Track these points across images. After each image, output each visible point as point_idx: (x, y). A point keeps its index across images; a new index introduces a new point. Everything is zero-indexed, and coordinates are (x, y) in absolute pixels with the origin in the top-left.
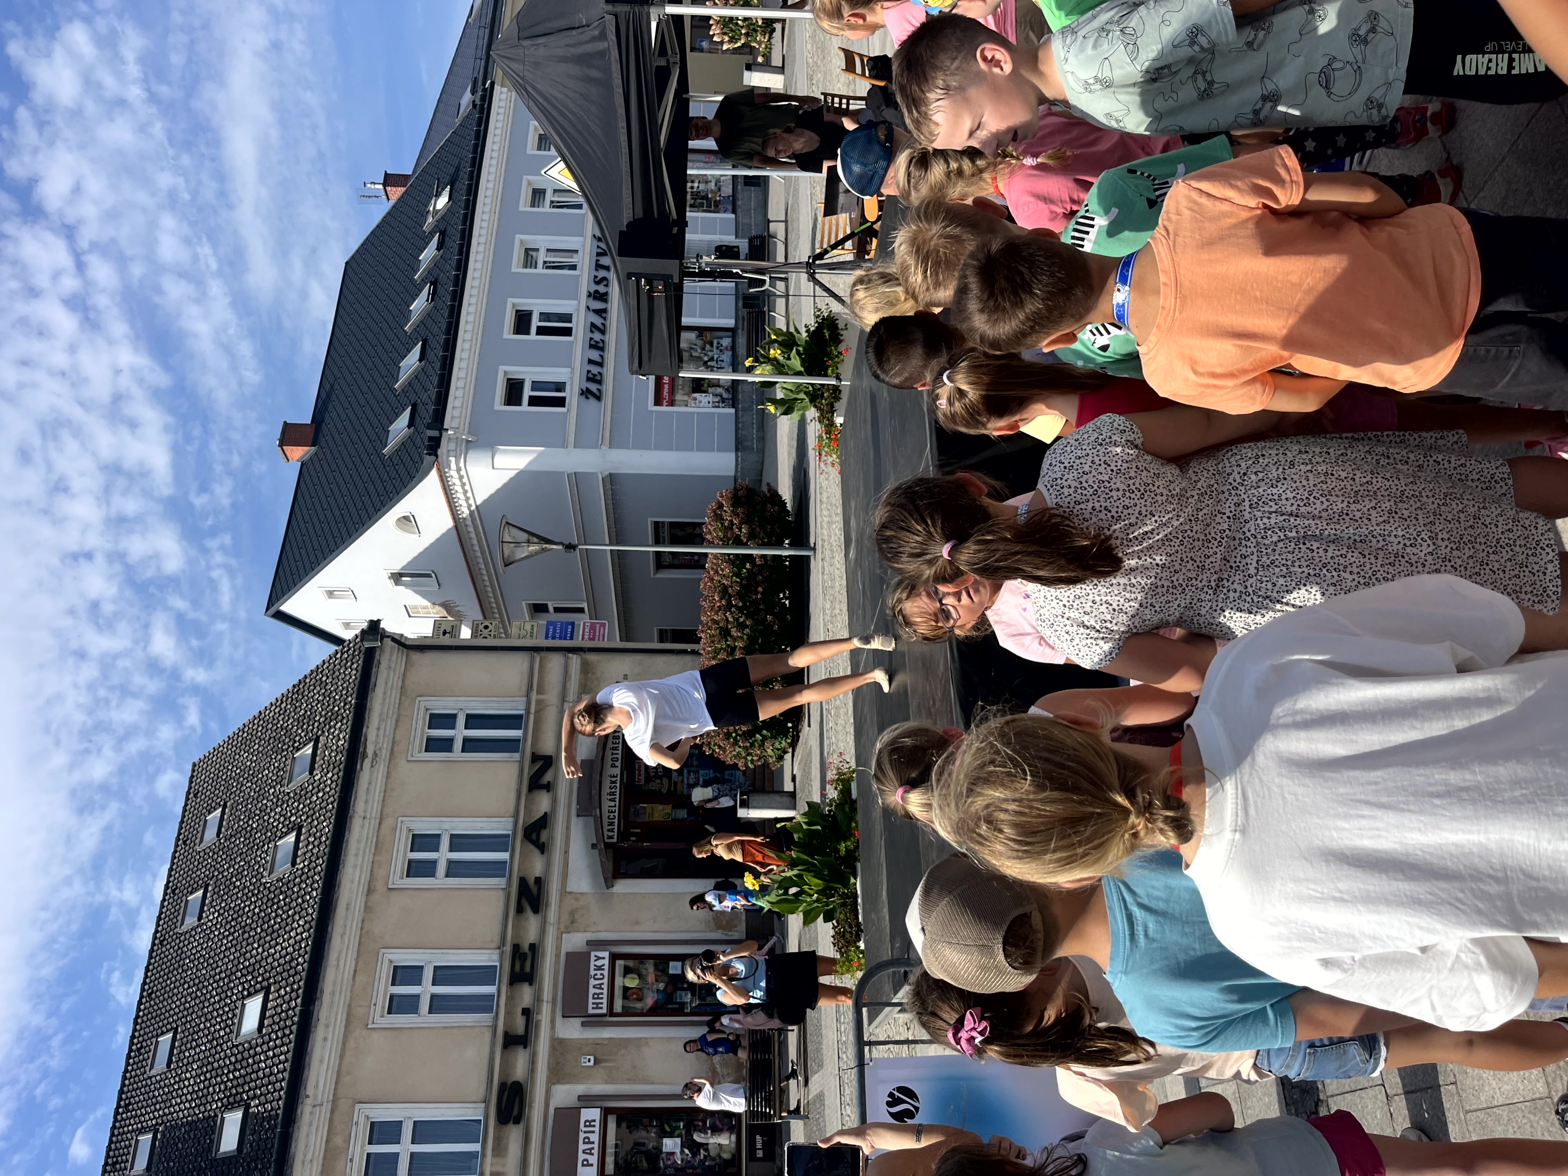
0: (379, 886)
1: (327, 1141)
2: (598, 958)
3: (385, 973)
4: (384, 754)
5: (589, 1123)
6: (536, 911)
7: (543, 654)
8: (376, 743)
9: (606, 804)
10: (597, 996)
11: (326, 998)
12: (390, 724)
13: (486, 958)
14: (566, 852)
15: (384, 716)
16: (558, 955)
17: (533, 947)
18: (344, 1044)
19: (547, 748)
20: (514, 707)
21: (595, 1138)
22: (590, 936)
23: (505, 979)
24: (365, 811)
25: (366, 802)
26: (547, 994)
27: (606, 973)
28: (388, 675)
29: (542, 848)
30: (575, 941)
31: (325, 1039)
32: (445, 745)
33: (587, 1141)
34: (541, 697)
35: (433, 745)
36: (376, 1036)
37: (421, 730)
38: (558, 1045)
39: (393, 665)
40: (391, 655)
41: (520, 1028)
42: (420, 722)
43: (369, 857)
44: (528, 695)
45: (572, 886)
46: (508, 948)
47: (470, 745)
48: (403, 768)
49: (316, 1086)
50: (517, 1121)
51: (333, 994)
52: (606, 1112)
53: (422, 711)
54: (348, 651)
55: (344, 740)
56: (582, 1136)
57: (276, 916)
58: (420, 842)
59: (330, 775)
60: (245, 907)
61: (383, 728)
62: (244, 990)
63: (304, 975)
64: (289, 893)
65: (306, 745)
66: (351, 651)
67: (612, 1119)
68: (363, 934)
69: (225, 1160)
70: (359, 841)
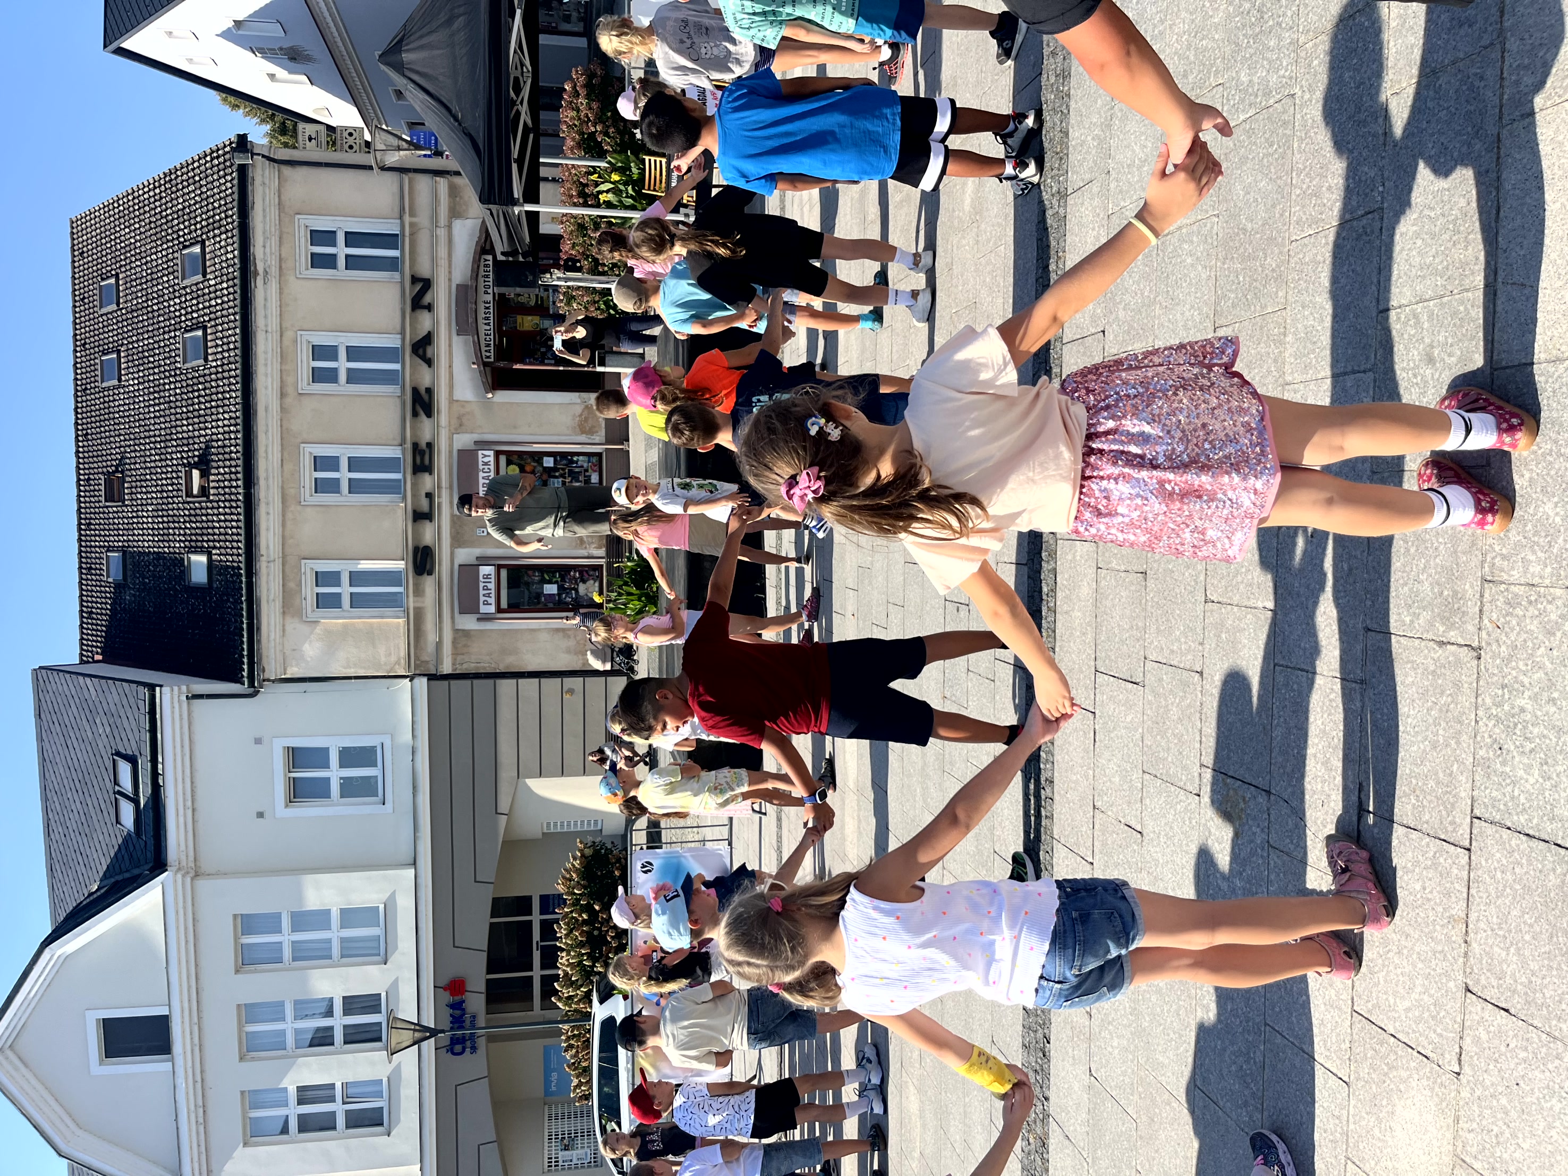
0: (290, 390)
1: (283, 586)
2: (485, 456)
3: (308, 463)
4: (274, 271)
5: (487, 576)
6: (429, 414)
7: (411, 175)
8: (265, 261)
9: (483, 328)
11: (262, 482)
12: (274, 241)
13: (393, 452)
14: (450, 367)
15: (268, 234)
16: (451, 452)
17: (430, 445)
18: (283, 516)
19: (424, 272)
20: (391, 227)
21: (492, 586)
22: (476, 437)
23: (409, 469)
24: (266, 326)
25: (266, 317)
26: (444, 484)
27: (492, 467)
28: (264, 192)
29: (429, 362)
30: (464, 440)
31: (268, 514)
32: (328, 262)
33: (485, 588)
34: (414, 220)
35: (320, 261)
36: (309, 510)
37: (304, 249)
39: (267, 182)
40: (264, 171)
41: (424, 505)
42: (303, 240)
43: (277, 366)
44: (401, 218)
45: (459, 394)
46: (409, 446)
47: (353, 263)
48: (295, 286)
49: (268, 547)
50: (430, 573)
51: (267, 479)
52: (499, 567)
53: (302, 229)
54: (218, 157)
55: (233, 254)
56: (481, 585)
57: (200, 403)
58: (320, 352)
59: (225, 285)
60: (165, 384)
61: (268, 245)
62: (182, 458)
63: (240, 462)
64: (208, 385)
65: (192, 244)
66: (221, 160)
67: (504, 573)
68: (284, 433)
69: (198, 589)
70: (266, 353)
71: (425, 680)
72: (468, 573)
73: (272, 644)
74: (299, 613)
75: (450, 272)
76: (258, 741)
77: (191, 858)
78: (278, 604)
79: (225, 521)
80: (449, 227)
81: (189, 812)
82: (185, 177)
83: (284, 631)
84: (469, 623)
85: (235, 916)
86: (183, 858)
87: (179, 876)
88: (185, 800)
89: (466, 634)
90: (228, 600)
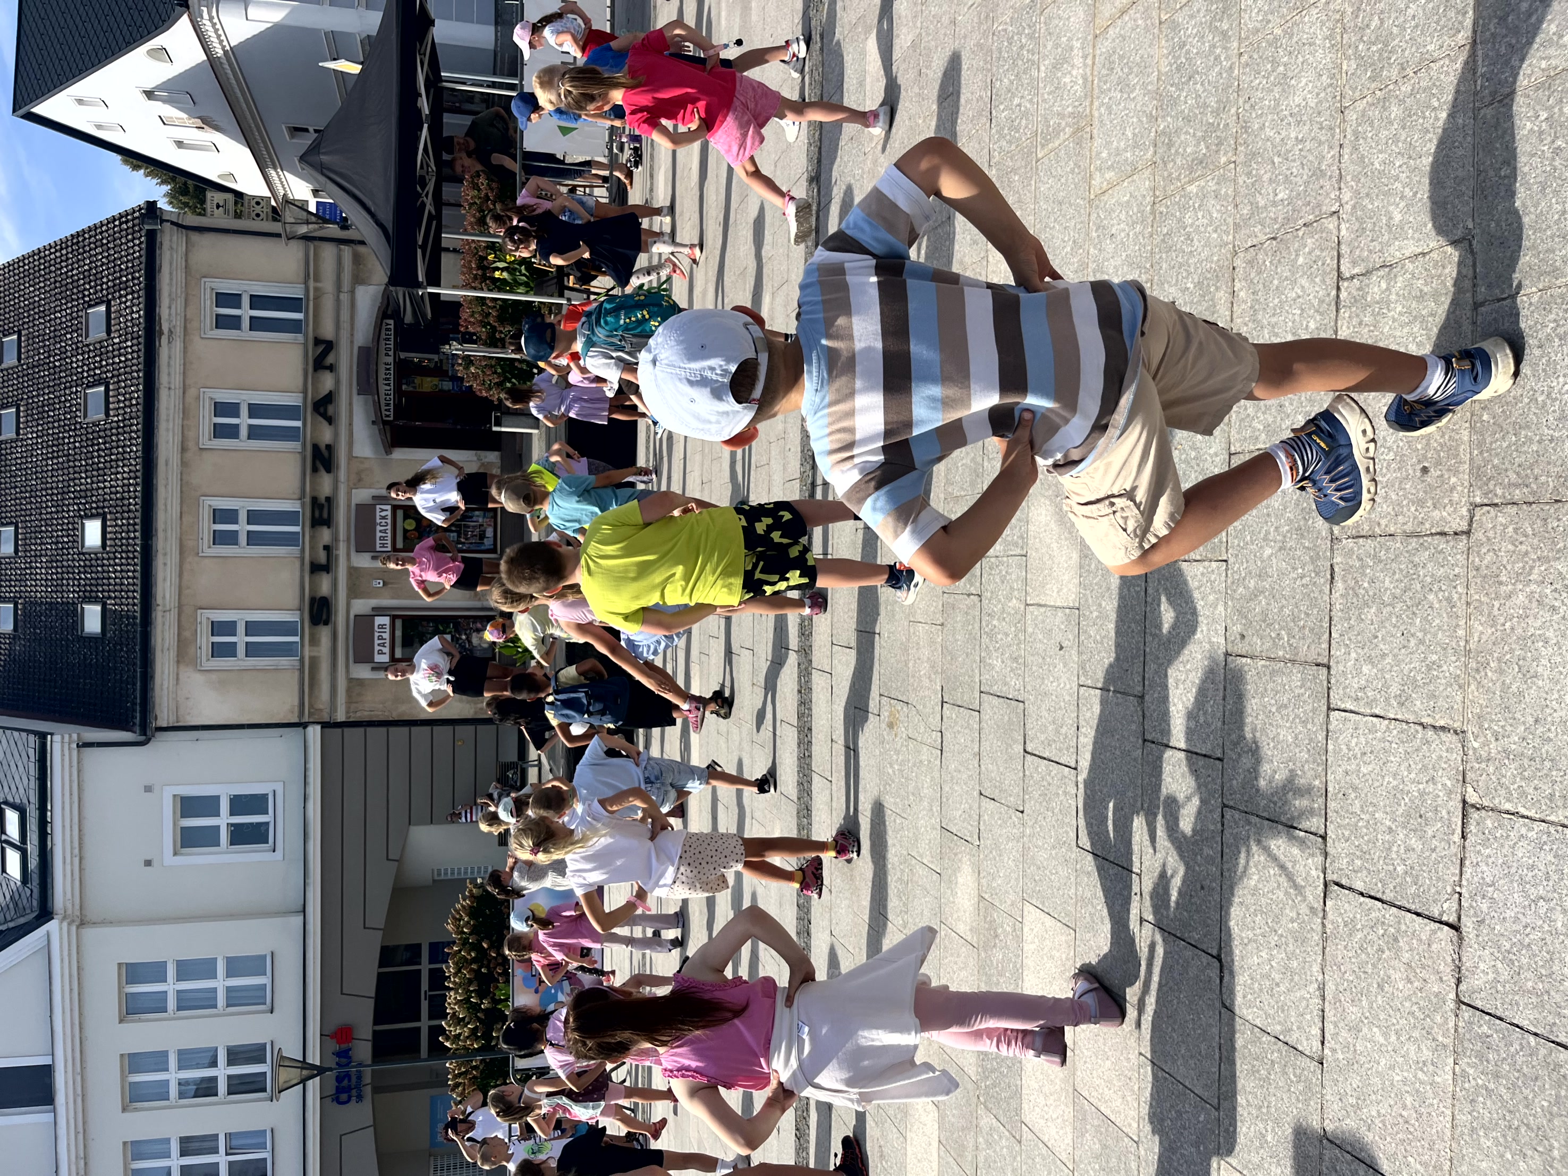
0: (191, 444)
1: (179, 635)
2: (383, 510)
3: (206, 515)
4: (179, 331)
5: (381, 626)
6: (329, 470)
7: (317, 243)
8: (170, 321)
9: (383, 388)
10: (382, 538)
11: (161, 534)
12: (180, 302)
13: (291, 506)
14: (351, 424)
15: (174, 296)
16: (349, 506)
17: (328, 499)
18: (181, 567)
19: (328, 332)
20: (296, 292)
21: (386, 636)
22: (374, 492)
23: (308, 523)
24: (169, 383)
25: (169, 374)
26: (342, 535)
27: (389, 521)
28: (172, 255)
29: (330, 420)
30: (362, 495)
31: (165, 564)
32: (232, 323)
33: (380, 638)
34: (319, 285)
35: (222, 322)
36: (207, 561)
37: (210, 309)
38: (354, 572)
39: (175, 246)
40: (171, 236)
41: (322, 557)
42: (208, 303)
43: (178, 421)
44: (306, 282)
45: (358, 452)
46: (308, 500)
47: (257, 324)
48: (198, 345)
49: (164, 598)
50: (326, 623)
51: (165, 531)
52: (394, 618)
53: (208, 291)
54: (126, 222)
55: (138, 314)
56: (377, 635)
57: (99, 456)
58: (222, 409)
59: (129, 343)
60: (64, 438)
61: (173, 307)
62: (80, 510)
63: (138, 514)
64: (108, 439)
65: (97, 304)
66: (130, 224)
67: (399, 623)
68: (183, 484)
69: (92, 639)
70: (168, 409)
71: (318, 728)
72: (364, 624)
73: (165, 692)
74: (194, 663)
75: (352, 335)
76: (148, 789)
77: (77, 907)
78: (173, 654)
79: (122, 571)
80: (352, 292)
81: (77, 860)
82: (93, 239)
83: (178, 679)
84: (363, 672)
85: (120, 964)
86: (69, 906)
87: (65, 924)
88: (72, 848)
89: (361, 682)
90: (122, 650)
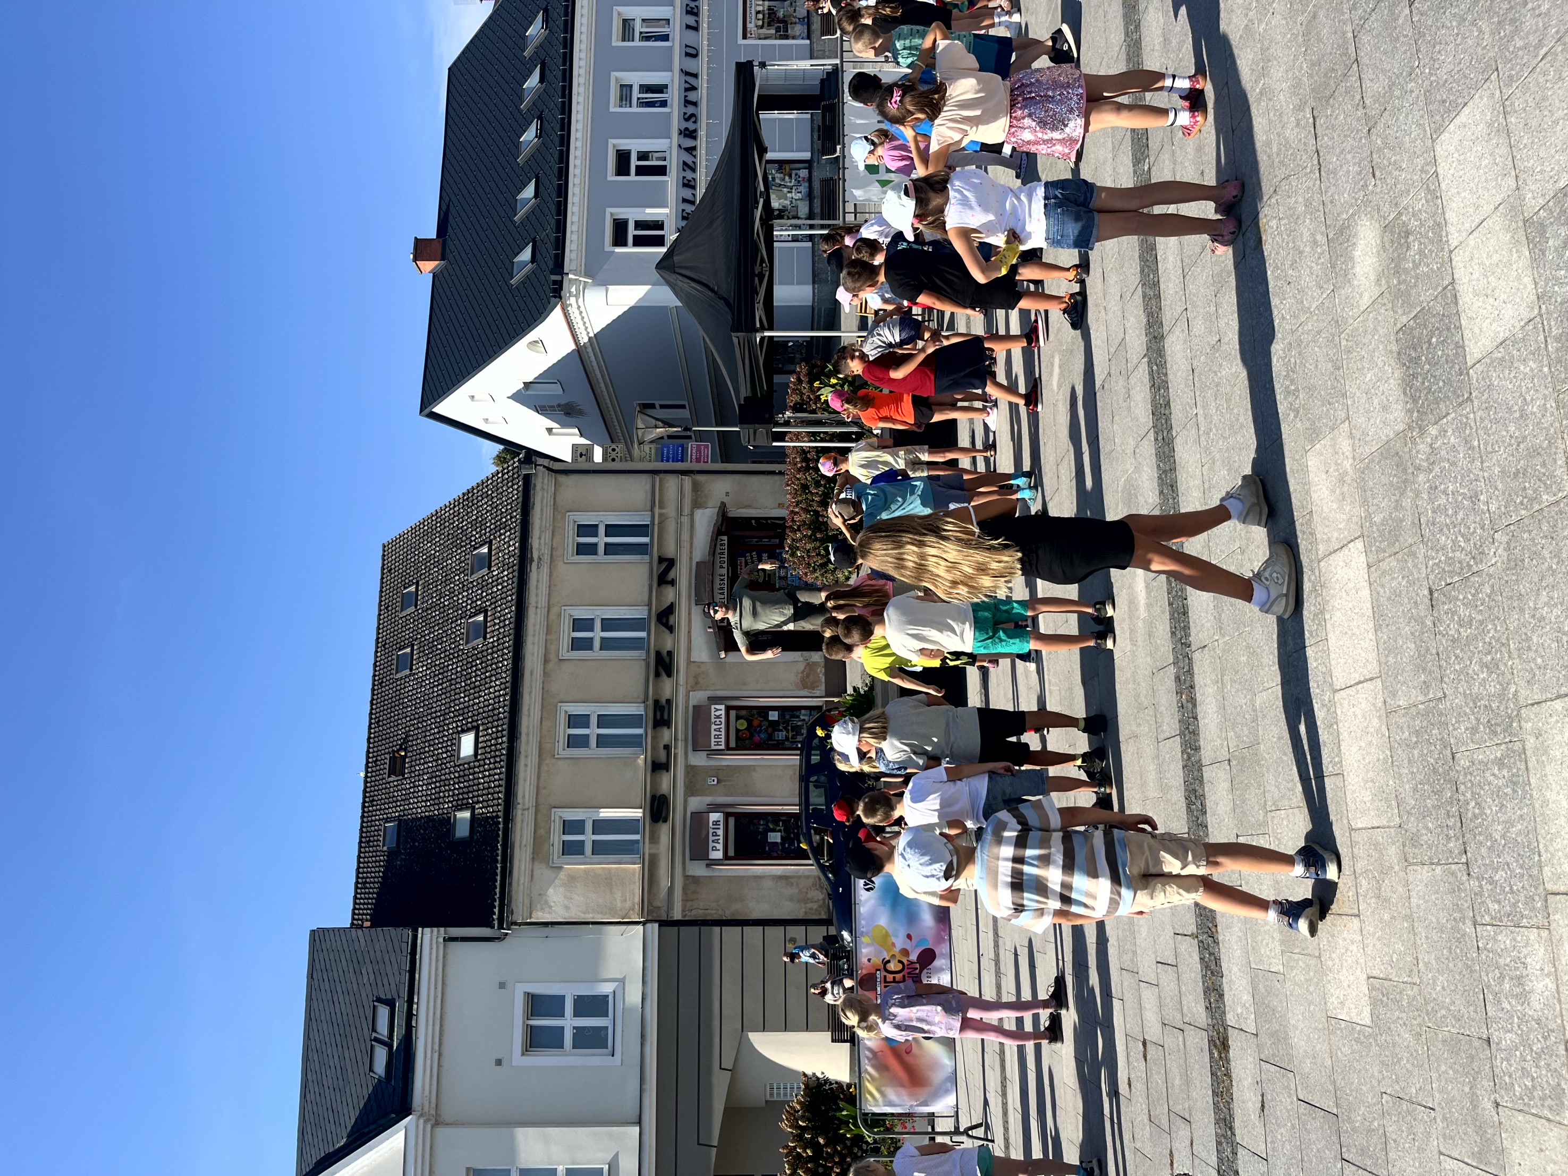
0: (552, 657)
1: (535, 833)
2: (717, 710)
3: (562, 720)
4: (546, 558)
5: (716, 823)
6: (669, 675)
7: (661, 475)
8: (540, 550)
10: (717, 737)
11: (523, 738)
12: (548, 534)
13: (635, 709)
14: (689, 632)
15: (543, 529)
16: (687, 708)
17: (669, 702)
18: (539, 768)
19: (670, 552)
20: (642, 519)
21: (720, 832)
22: (709, 693)
23: (650, 724)
24: (537, 603)
25: (537, 595)
26: (680, 736)
27: (723, 720)
28: (543, 496)
29: (671, 629)
30: (699, 697)
31: (526, 765)
32: (590, 549)
33: (715, 834)
34: (663, 511)
35: (583, 549)
36: (561, 763)
37: (571, 539)
38: (691, 770)
39: (545, 487)
40: (543, 479)
41: (662, 756)
42: (571, 532)
43: (543, 636)
44: (652, 510)
45: (695, 657)
46: (650, 702)
47: (610, 549)
48: (561, 568)
49: (524, 797)
50: (665, 820)
51: (528, 735)
52: (727, 815)
53: (571, 523)
54: (508, 473)
55: (514, 546)
56: (711, 831)
57: (476, 676)
58: (581, 624)
59: (506, 573)
60: (448, 665)
61: (543, 537)
62: (458, 726)
63: (506, 721)
64: (484, 659)
65: (481, 546)
66: (510, 474)
67: (732, 821)
68: (545, 692)
69: (463, 842)
70: (534, 625)
71: (656, 925)
72: (698, 820)
73: (521, 887)
74: (547, 860)
75: (691, 552)
76: (502, 985)
77: (433, 1105)
78: (529, 850)
79: (490, 775)
80: (692, 515)
81: (436, 1056)
82: (480, 493)
83: (532, 876)
84: (698, 869)
85: (468, 1169)
86: (427, 1103)
87: (421, 1121)
88: (433, 1043)
89: (696, 880)
90: (486, 849)
